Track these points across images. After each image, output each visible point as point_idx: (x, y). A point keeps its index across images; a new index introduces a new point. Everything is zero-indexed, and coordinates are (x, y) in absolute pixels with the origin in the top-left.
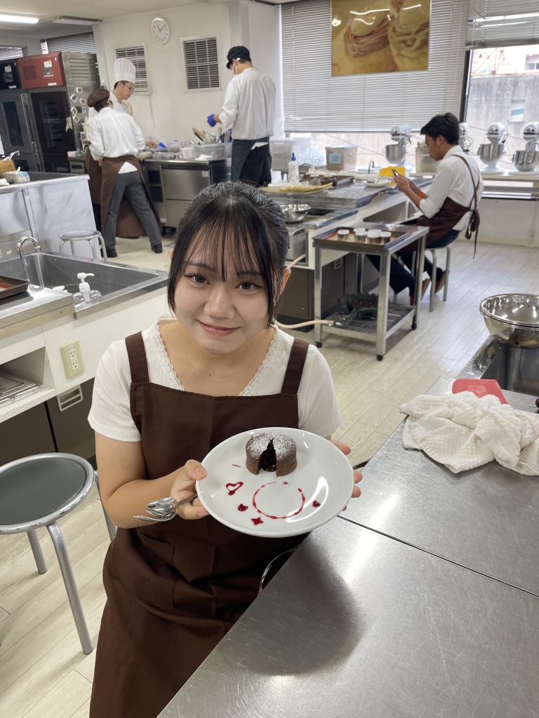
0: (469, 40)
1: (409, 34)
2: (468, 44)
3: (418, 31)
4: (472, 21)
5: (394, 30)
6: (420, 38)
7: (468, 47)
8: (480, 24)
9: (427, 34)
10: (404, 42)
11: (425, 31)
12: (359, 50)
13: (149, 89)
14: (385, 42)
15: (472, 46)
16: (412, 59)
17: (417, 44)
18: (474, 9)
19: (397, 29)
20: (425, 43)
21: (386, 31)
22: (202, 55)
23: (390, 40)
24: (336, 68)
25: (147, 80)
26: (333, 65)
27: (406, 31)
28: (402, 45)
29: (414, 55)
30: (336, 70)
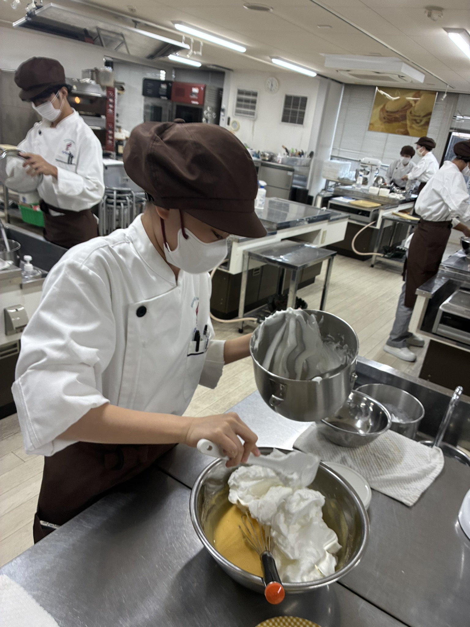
0: (452, 126)
1: (419, 116)
2: (451, 129)
3: (424, 116)
4: (456, 117)
5: (411, 113)
6: (424, 120)
7: (451, 131)
8: (460, 119)
9: (430, 119)
10: (415, 120)
11: (429, 117)
12: (388, 119)
13: (255, 117)
14: (404, 118)
15: (453, 130)
16: (419, 131)
17: (422, 123)
18: (458, 111)
19: (413, 112)
20: (427, 123)
21: (406, 112)
22: (296, 105)
23: (408, 118)
24: (371, 126)
25: (256, 111)
26: (371, 124)
27: (417, 114)
28: (414, 122)
29: (420, 128)
30: (371, 127)
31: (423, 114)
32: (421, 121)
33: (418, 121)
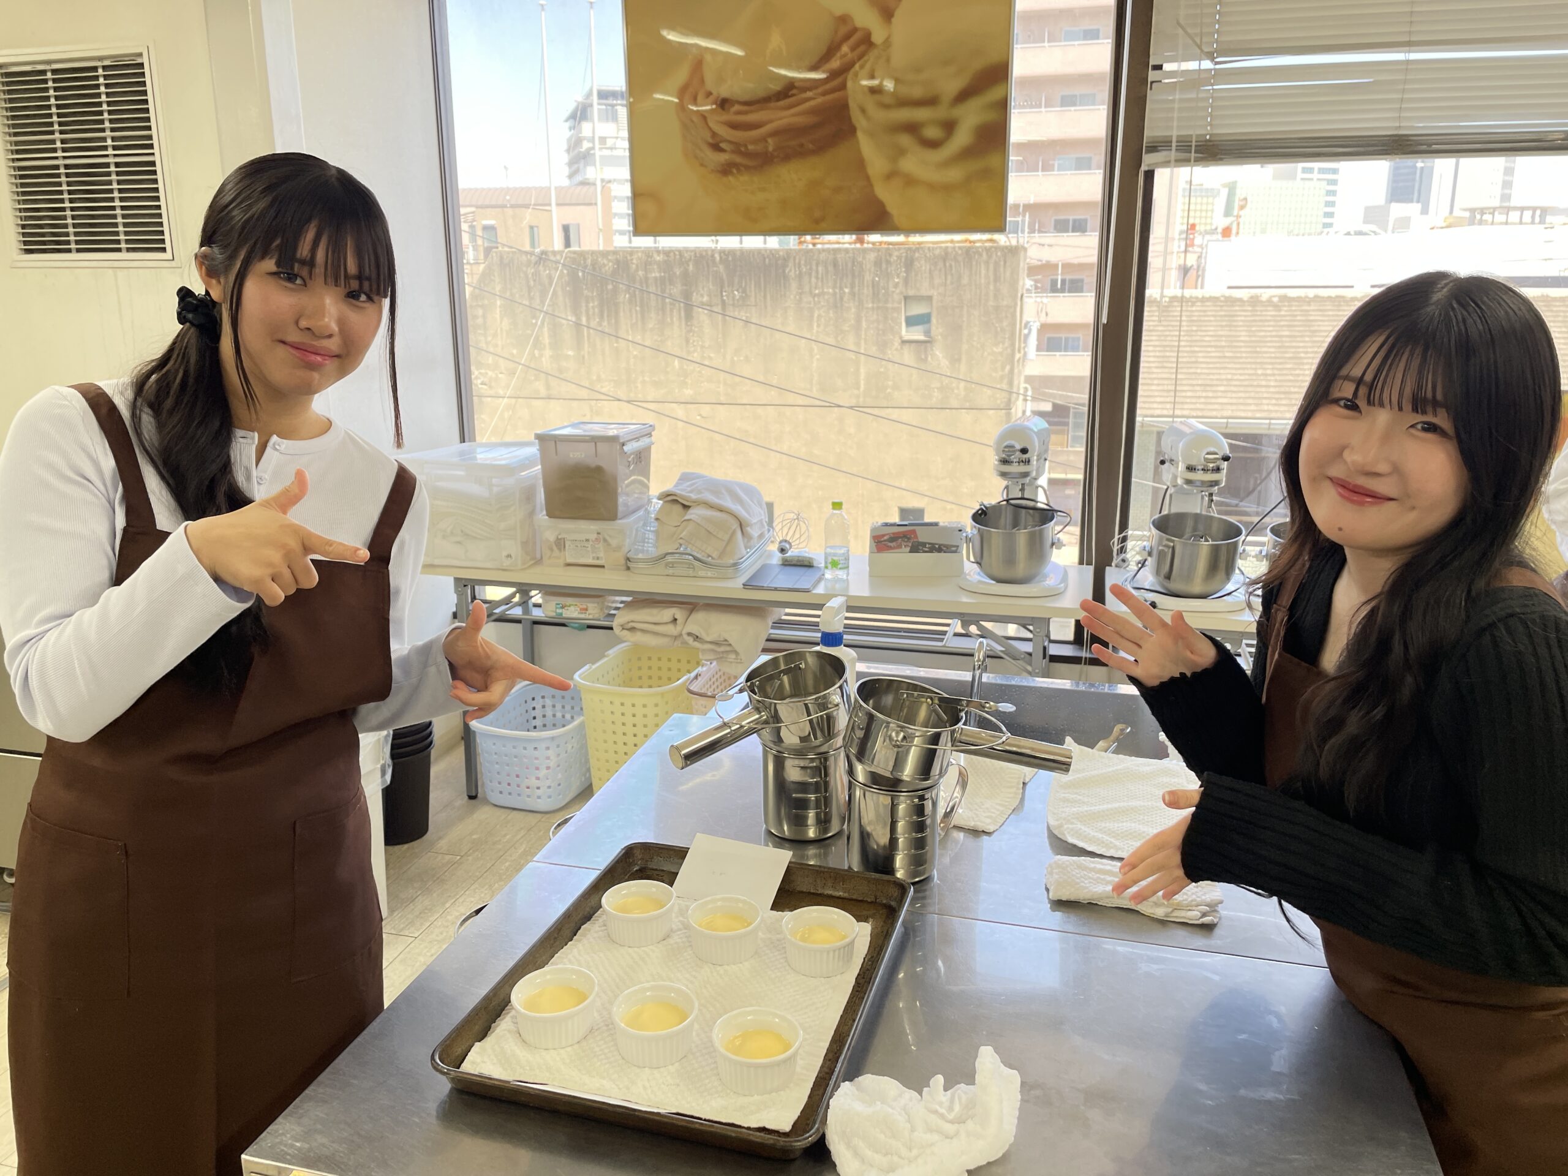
1: (931, 101)
3: (964, 96)
5: (873, 88)
6: (971, 117)
9: (1002, 106)
11: (992, 93)
12: (739, 149)
14: (836, 126)
16: (946, 189)
17: (962, 137)
18: (1180, 25)
23: (858, 120)
24: (650, 204)
26: (639, 195)
27: (917, 92)
28: (905, 140)
29: (955, 174)
30: (651, 212)
31: (951, 86)
32: (950, 126)
33: (932, 132)
